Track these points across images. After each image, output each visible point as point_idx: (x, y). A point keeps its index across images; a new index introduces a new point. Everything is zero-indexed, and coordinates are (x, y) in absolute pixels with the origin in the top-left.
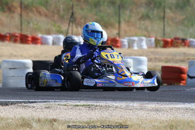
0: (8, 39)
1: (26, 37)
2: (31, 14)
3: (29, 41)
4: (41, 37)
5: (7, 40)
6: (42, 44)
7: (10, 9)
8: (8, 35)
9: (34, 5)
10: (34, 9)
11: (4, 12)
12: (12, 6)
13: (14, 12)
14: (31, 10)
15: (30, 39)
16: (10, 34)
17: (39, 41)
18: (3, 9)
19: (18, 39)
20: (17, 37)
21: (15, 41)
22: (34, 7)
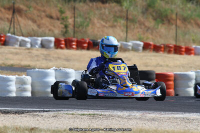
0: (162, 49)
1: (180, 47)
2: (189, 26)
3: (182, 51)
4: (195, 48)
5: (161, 51)
6: (195, 54)
7: (169, 21)
8: (162, 46)
9: (193, 17)
10: (192, 21)
11: (163, 24)
12: (171, 18)
13: (172, 24)
14: (190, 22)
15: (183, 50)
16: (164, 45)
17: (192, 52)
18: (162, 22)
19: (172, 49)
20: (171, 47)
21: (169, 52)
22: (192, 19)
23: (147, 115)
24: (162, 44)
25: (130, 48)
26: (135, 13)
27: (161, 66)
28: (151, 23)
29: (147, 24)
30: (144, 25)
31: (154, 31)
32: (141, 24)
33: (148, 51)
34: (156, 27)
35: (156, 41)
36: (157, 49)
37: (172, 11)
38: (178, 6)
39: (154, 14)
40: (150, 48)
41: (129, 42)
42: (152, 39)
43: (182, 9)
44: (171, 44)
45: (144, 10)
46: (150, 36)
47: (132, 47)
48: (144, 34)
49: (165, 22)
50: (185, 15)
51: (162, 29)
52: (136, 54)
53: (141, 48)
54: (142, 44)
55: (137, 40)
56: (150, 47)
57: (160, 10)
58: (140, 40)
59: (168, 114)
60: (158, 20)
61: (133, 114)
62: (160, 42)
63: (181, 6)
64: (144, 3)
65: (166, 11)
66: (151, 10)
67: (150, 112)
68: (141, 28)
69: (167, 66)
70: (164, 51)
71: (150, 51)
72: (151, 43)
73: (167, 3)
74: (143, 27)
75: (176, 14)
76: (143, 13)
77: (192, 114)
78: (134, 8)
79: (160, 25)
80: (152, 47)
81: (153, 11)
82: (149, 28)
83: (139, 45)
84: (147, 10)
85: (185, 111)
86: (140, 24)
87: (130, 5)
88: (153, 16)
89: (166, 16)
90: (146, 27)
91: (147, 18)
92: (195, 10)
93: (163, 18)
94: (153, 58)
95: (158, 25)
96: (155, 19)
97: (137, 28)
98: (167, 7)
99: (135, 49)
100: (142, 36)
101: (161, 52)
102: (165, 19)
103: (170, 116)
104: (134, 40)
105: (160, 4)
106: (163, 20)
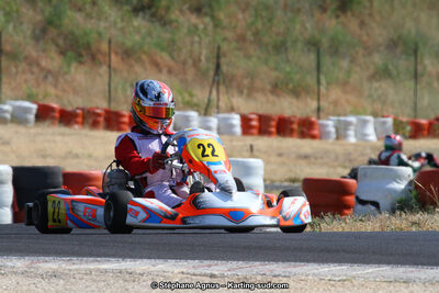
0: (80, 119)
1: (119, 115)
3: (123, 123)
5: (77, 123)
7: (93, 58)
8: (79, 111)
9: (146, 48)
10: (144, 57)
11: (81, 63)
12: (99, 51)
13: (101, 64)
14: (139, 60)
15: (126, 120)
16: (83, 109)
18: (79, 58)
19: (101, 119)
20: (99, 115)
21: (95, 125)
22: (145, 53)
23: (41, 265)
24: (78, 108)
25: (8, 116)
26: (18, 38)
27: (77, 156)
28: (52, 61)
29: (43, 63)
30: (38, 65)
31: (61, 80)
32: (32, 63)
33: (47, 123)
34: (65, 69)
35: (66, 102)
36: (67, 118)
37: (99, 34)
38: (111, 24)
39: (61, 42)
40: (53, 118)
41: (5, 103)
42: (57, 96)
43: (122, 30)
44: (98, 108)
45: (37, 32)
46: (52, 90)
47: (12, 116)
48: (38, 85)
49: (85, 58)
50: (129, 44)
51: (79, 74)
52: (22, 129)
53: (32, 117)
54: (34, 107)
55: (23, 99)
56: (52, 114)
57: (72, 33)
58: (30, 98)
59: (87, 262)
60: (70, 54)
61: (9, 264)
62: (74, 103)
63: (119, 25)
64: (39, 18)
65: (86, 34)
66: (53, 32)
67: (47, 258)
68: (32, 73)
69: (90, 156)
70: (83, 123)
71: (53, 123)
72: (55, 105)
73: (89, 16)
74: (35, 69)
75: (110, 42)
76: (36, 39)
77: (139, 262)
78: (15, 27)
79: (74, 65)
80: (57, 115)
81: (59, 35)
82: (49, 72)
83: (27, 110)
84: (44, 31)
85: (124, 256)
86: (30, 65)
87: (8, 22)
88: (57, 45)
89: (88, 47)
90: (42, 69)
91: (44, 51)
92: (149, 34)
93: (80, 50)
94: (58, 138)
95: (69, 66)
96: (63, 53)
97: (24, 72)
98: (89, 25)
99: (18, 119)
100: (34, 91)
101: (76, 127)
102: (84, 53)
103: (92, 266)
104: (17, 99)
105: (74, 20)
106: (80, 55)
